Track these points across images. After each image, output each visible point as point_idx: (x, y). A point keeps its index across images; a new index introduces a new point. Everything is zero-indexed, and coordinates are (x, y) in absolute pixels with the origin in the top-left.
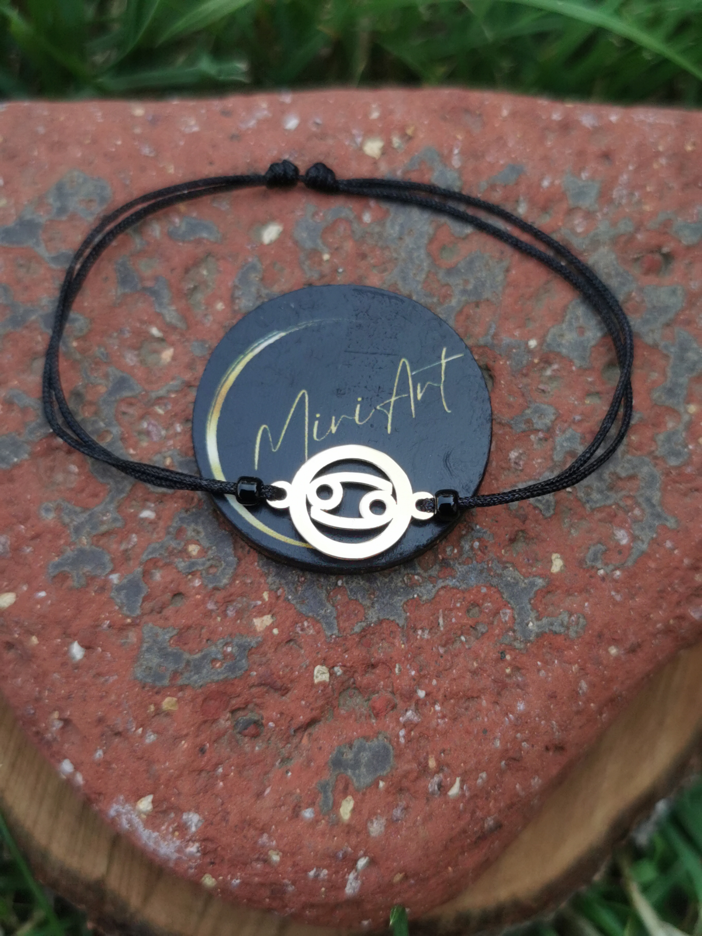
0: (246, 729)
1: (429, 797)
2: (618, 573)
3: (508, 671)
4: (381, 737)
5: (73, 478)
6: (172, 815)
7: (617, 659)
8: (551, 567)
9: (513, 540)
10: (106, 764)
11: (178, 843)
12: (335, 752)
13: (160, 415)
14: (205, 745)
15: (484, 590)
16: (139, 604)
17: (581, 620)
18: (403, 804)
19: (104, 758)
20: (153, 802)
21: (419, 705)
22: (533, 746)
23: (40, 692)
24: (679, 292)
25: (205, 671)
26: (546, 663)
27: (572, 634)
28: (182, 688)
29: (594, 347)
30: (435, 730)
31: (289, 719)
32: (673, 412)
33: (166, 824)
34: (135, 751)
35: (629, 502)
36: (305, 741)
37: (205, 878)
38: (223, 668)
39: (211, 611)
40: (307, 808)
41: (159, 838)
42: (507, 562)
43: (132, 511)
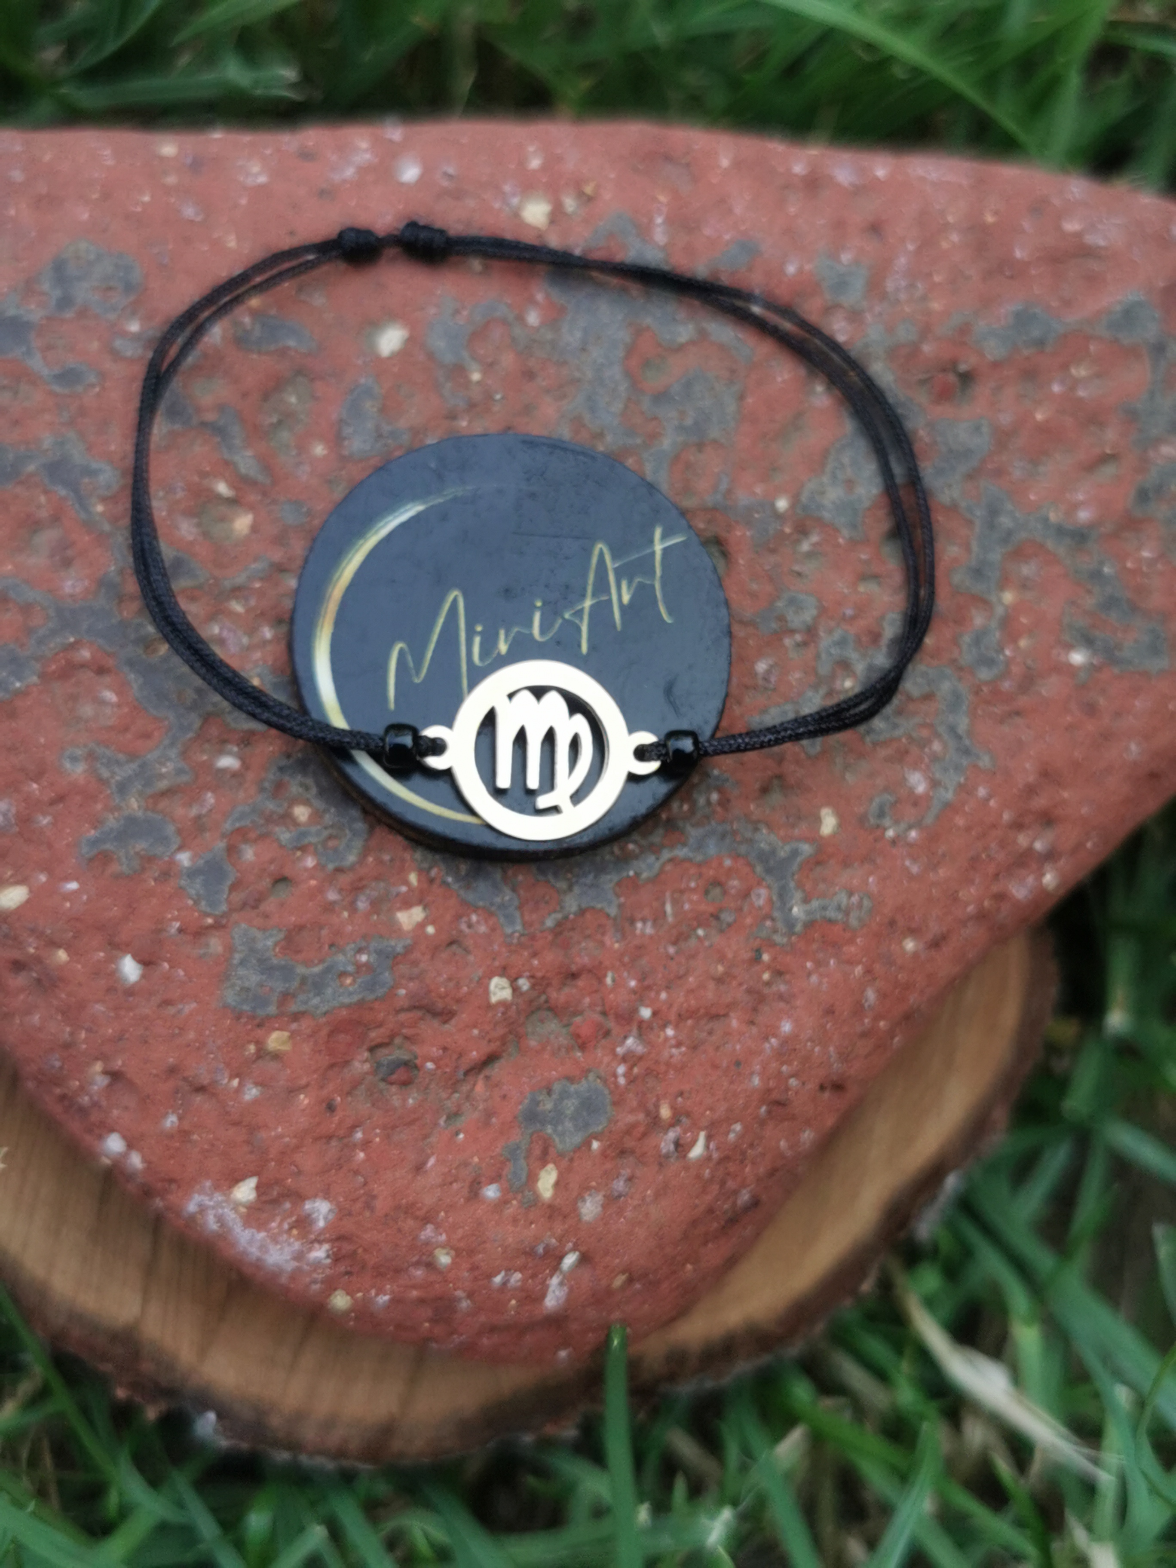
0: (392, 1073)
1: (662, 1161)
2: (913, 834)
3: (766, 976)
4: (591, 1077)
5: (108, 711)
6: (288, 1205)
7: (915, 955)
8: (819, 827)
9: (765, 790)
10: (183, 1134)
11: (297, 1245)
12: (526, 1101)
13: (238, 615)
14: (333, 1099)
15: (728, 862)
16: (225, 896)
17: (866, 903)
18: (626, 1172)
19: (179, 1126)
20: (257, 1188)
21: (643, 1029)
22: (803, 1084)
23: (72, 1034)
24: (985, 429)
25: (329, 991)
26: (818, 964)
27: (853, 922)
28: (296, 1017)
29: (869, 509)
30: (668, 1064)
31: (455, 1056)
32: (983, 602)
33: (278, 1219)
34: (228, 1113)
35: (925, 733)
36: (480, 1087)
37: (336, 1296)
38: (356, 986)
39: (333, 903)
40: (491, 1183)
41: (268, 1241)
42: (759, 821)
43: (205, 758)
